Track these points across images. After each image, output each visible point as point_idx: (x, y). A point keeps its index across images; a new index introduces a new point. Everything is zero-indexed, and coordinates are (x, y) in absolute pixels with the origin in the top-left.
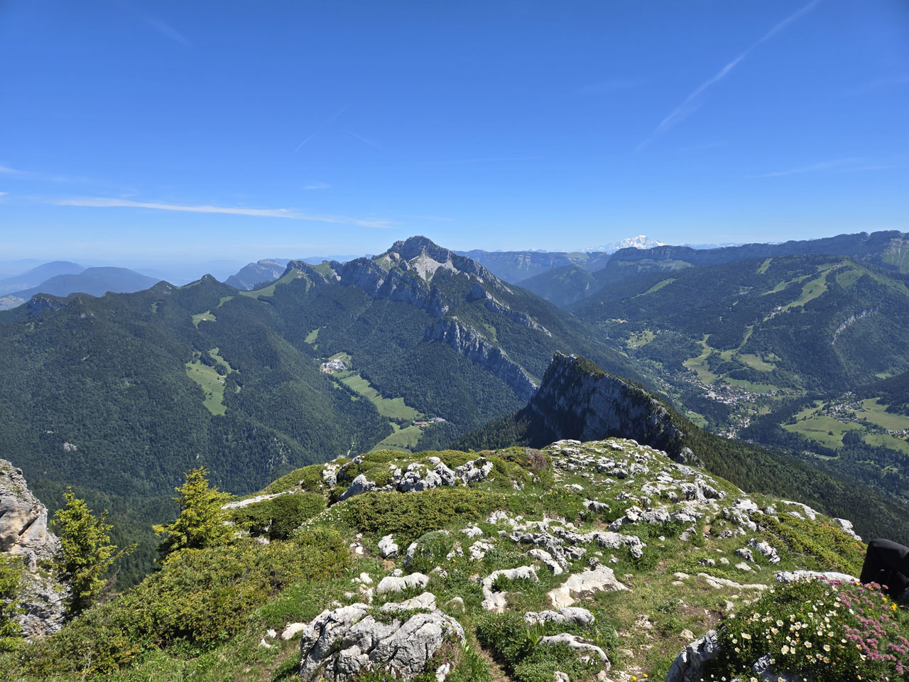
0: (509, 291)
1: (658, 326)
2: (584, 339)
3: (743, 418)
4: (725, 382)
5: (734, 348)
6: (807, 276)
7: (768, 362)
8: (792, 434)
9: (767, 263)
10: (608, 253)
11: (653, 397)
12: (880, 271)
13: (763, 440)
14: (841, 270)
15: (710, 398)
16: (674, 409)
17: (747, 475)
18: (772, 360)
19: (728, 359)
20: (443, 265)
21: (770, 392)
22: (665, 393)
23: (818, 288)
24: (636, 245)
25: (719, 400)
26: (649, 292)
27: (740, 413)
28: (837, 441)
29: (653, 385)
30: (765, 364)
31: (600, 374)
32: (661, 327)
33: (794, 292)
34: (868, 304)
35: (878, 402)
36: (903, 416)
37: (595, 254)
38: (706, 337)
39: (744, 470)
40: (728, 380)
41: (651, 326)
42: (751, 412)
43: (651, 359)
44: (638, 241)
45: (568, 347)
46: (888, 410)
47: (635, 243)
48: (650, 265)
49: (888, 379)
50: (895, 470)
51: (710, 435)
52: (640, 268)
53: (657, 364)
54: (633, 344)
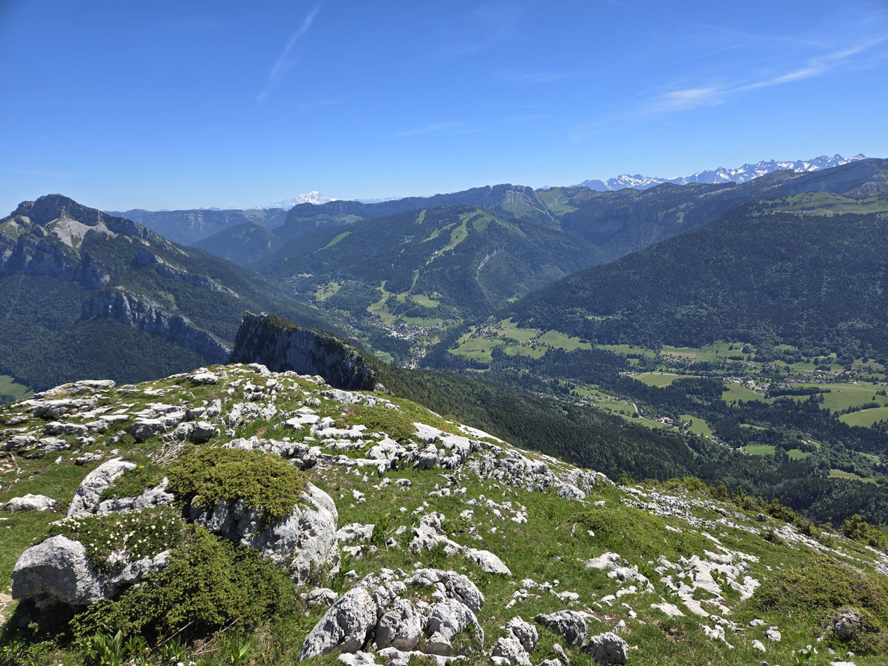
0: (183, 253)
1: (341, 277)
2: (273, 296)
3: (420, 350)
4: (403, 321)
5: (407, 290)
6: (452, 224)
7: (433, 299)
8: (457, 356)
9: (423, 213)
10: (285, 210)
11: (344, 343)
12: (502, 217)
13: (437, 366)
14: (476, 218)
15: (393, 336)
16: (364, 351)
17: (429, 397)
18: (436, 297)
19: (403, 301)
20: (94, 228)
21: (437, 324)
22: (356, 338)
23: (460, 234)
24: (311, 201)
25: (400, 337)
26: (330, 245)
27: (418, 346)
28: (487, 356)
29: (345, 333)
30: (432, 301)
31: (293, 329)
32: (344, 278)
33: (445, 239)
34: (497, 244)
35: (512, 321)
36: (528, 329)
37: (273, 211)
38: (384, 283)
39: (426, 394)
40: (405, 319)
41: (335, 278)
42: (426, 343)
43: (339, 308)
44: (313, 197)
45: (258, 306)
46: (518, 327)
47: (310, 199)
48: (326, 219)
49: (515, 302)
50: (527, 371)
51: (396, 369)
52: (318, 223)
53: (346, 312)
54: (321, 296)
